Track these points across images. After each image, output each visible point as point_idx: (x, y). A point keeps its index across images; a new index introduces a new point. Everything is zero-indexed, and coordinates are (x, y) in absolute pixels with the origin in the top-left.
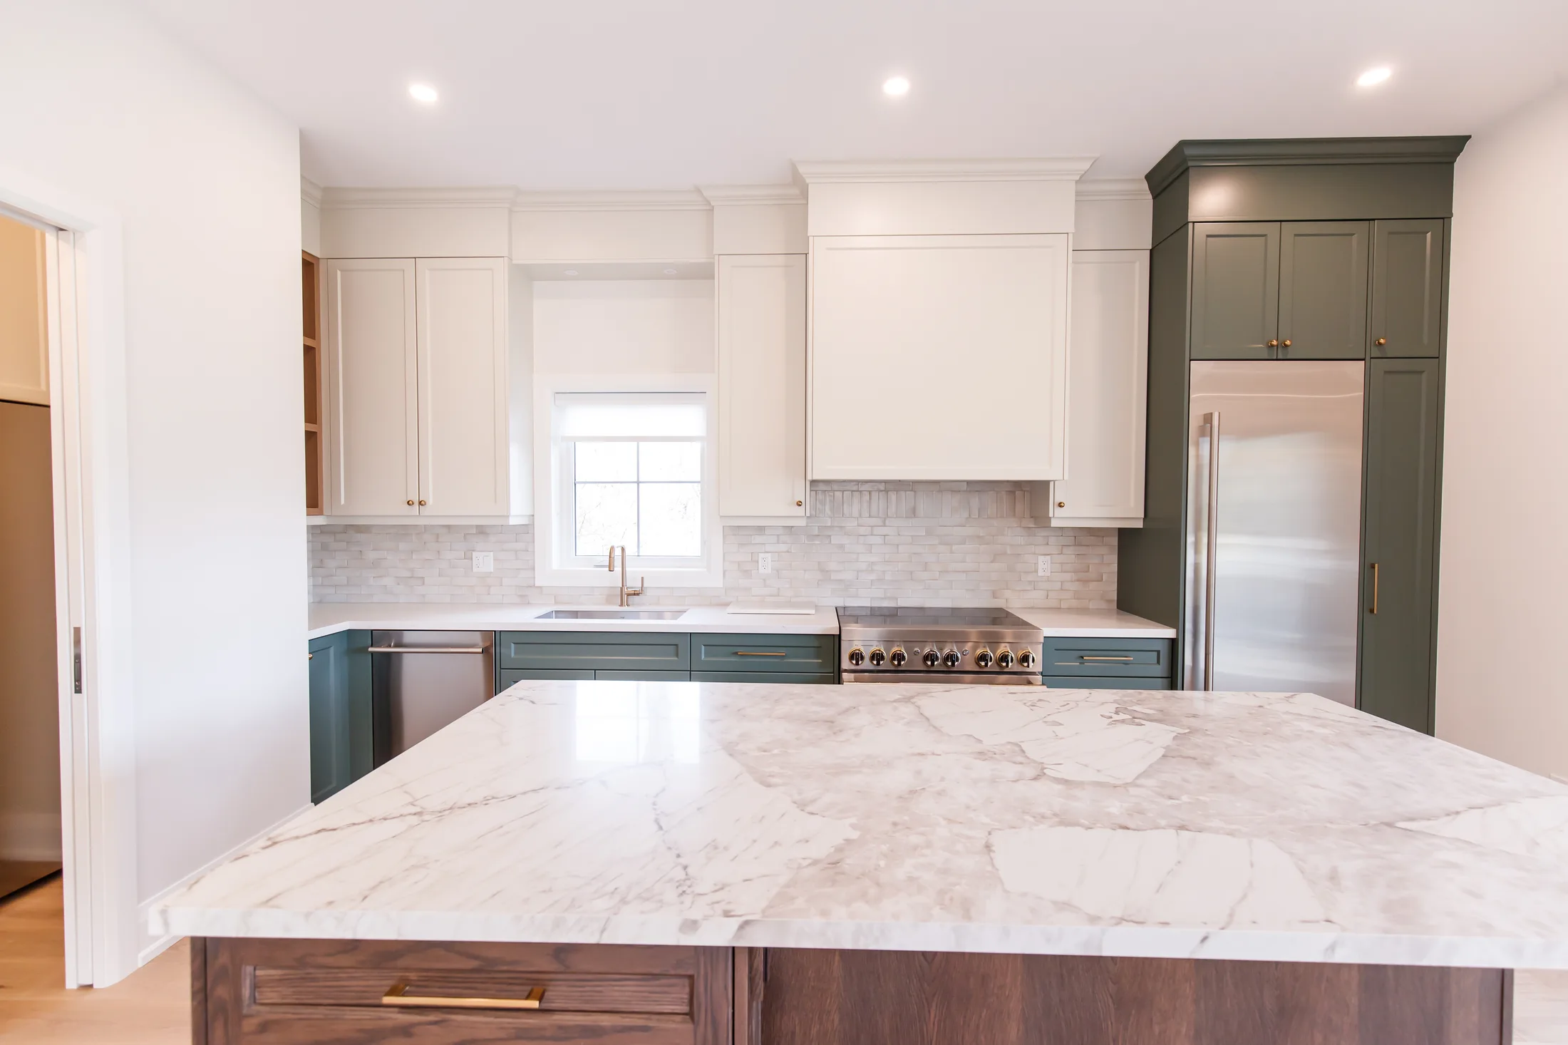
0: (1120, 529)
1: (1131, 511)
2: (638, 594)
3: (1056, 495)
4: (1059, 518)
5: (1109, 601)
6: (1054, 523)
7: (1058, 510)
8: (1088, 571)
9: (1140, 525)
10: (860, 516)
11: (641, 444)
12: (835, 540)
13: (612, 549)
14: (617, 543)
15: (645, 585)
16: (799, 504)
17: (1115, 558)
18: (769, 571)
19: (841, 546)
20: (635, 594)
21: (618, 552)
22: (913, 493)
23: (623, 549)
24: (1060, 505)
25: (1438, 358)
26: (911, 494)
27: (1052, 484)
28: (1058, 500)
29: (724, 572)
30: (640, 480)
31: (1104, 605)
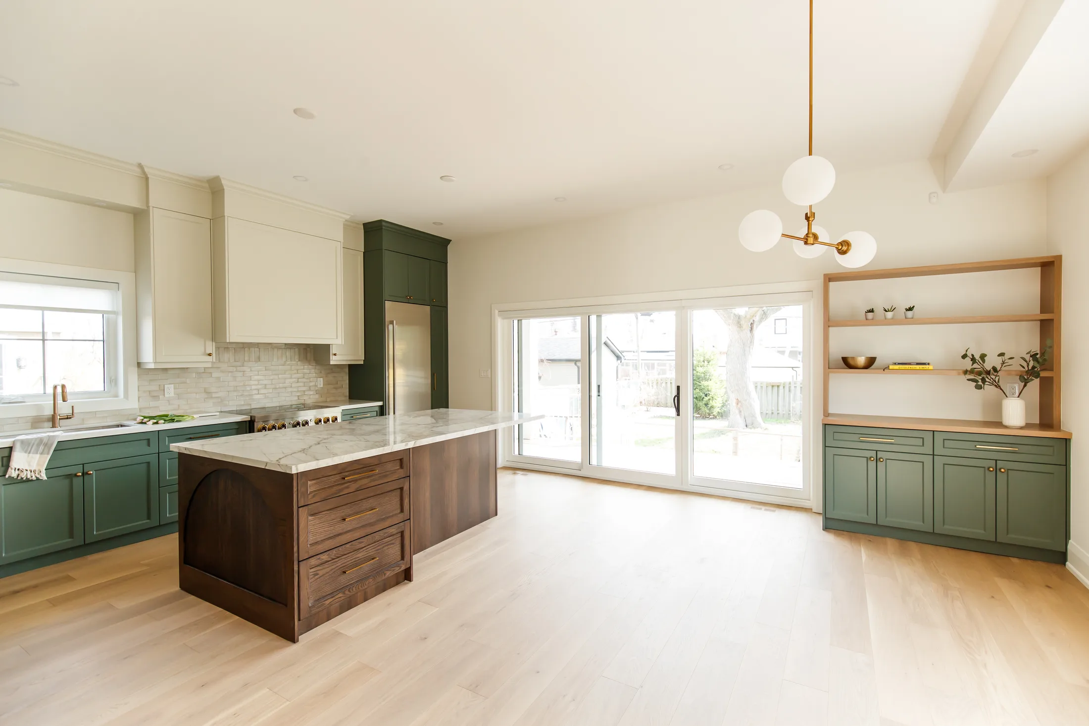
0: (349, 365)
1: (358, 357)
2: (70, 418)
3: (333, 350)
4: (334, 360)
5: (346, 396)
6: (332, 363)
7: (334, 356)
8: (337, 384)
9: (362, 363)
10: (229, 361)
11: (46, 312)
12: (214, 375)
13: (55, 387)
14: (59, 383)
15: (75, 411)
16: (210, 355)
17: (347, 378)
18: (172, 394)
19: (218, 378)
20: (67, 418)
21: (59, 390)
22: (258, 349)
23: (63, 387)
24: (335, 355)
25: (446, 307)
26: (257, 349)
27: (331, 345)
28: (334, 352)
29: (139, 398)
30: (45, 338)
31: (343, 398)
